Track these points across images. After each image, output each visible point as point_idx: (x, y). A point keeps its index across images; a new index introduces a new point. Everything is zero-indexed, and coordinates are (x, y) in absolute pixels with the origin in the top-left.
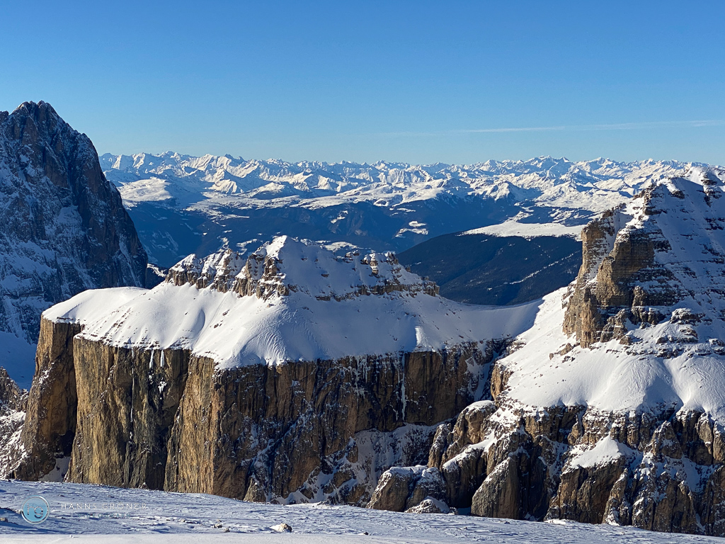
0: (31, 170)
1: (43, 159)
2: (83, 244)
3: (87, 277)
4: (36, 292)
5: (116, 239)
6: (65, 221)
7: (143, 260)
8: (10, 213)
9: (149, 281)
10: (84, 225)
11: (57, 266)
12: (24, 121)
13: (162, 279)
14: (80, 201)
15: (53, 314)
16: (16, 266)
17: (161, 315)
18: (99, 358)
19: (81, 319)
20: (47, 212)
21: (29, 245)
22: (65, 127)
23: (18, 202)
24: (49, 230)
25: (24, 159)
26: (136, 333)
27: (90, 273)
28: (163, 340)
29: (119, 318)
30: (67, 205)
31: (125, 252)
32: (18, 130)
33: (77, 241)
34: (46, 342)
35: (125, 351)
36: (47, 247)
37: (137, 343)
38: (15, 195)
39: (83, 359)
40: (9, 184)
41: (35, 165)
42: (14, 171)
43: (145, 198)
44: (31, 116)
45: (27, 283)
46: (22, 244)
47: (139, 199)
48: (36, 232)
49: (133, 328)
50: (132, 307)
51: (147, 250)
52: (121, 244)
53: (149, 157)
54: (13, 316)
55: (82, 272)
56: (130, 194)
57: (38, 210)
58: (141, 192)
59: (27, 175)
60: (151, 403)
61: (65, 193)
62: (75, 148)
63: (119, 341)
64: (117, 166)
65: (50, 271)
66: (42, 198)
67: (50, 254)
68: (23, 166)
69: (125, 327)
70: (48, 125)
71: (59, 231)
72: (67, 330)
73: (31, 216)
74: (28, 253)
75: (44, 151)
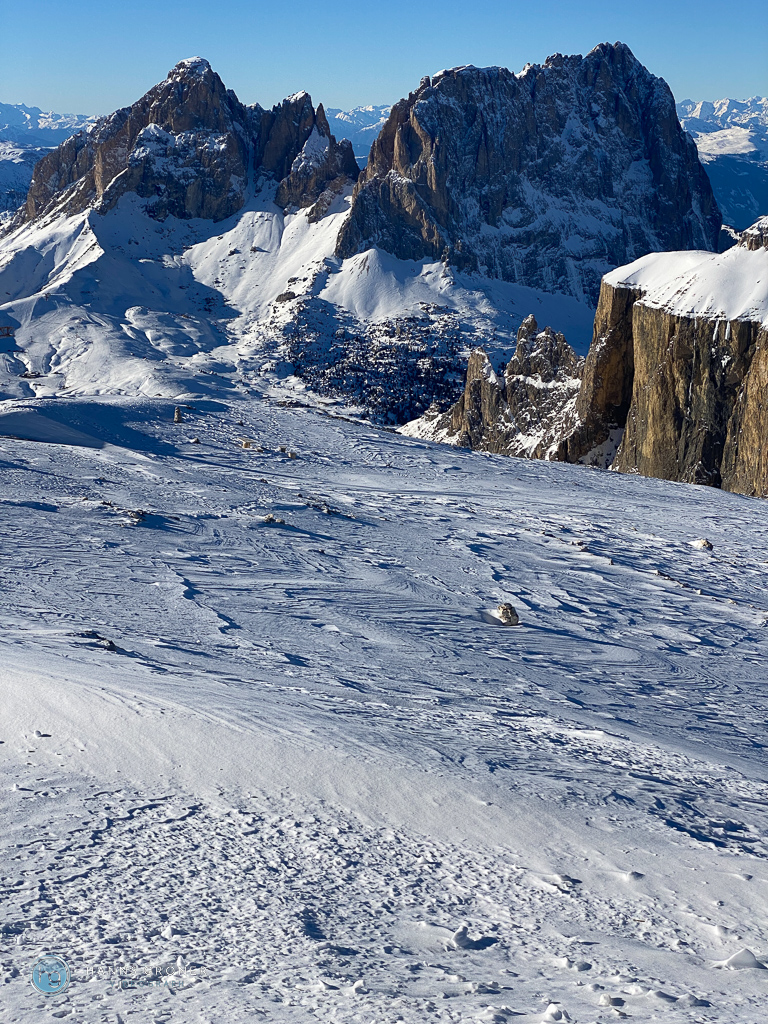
0: (602, 121)
1: (615, 107)
2: (652, 202)
3: (654, 238)
4: (599, 254)
5: (689, 197)
6: (635, 177)
7: (718, 222)
8: (577, 168)
9: (721, 244)
10: (655, 182)
11: (622, 226)
12: (598, 66)
13: (734, 242)
14: (652, 155)
15: (614, 278)
16: (581, 226)
17: (730, 283)
18: (659, 326)
19: (643, 284)
20: (616, 166)
21: (596, 203)
22: (642, 70)
23: (587, 156)
24: (617, 187)
25: (596, 108)
26: (700, 302)
27: (658, 235)
28: (730, 310)
29: (683, 285)
30: (638, 159)
31: (697, 212)
32: (590, 76)
33: (646, 199)
34: (605, 308)
35: (688, 320)
36: (614, 205)
37: (701, 313)
38: (585, 148)
39: (642, 328)
40: (579, 136)
41: (606, 114)
42: (584, 121)
43: (726, 150)
44: (606, 60)
45: (591, 244)
46: (589, 202)
47: (718, 151)
48: (604, 190)
49: (697, 297)
50: (698, 273)
51: (723, 210)
52: (694, 203)
53: (734, 104)
54: (575, 279)
55: (650, 233)
56: (708, 146)
57: (607, 165)
58: (721, 144)
59: (597, 126)
60: (712, 378)
61: (636, 145)
62: (651, 94)
63: (681, 310)
64: (696, 114)
65: (615, 231)
66: (612, 151)
67: (616, 213)
68: (594, 116)
69: (689, 294)
70: (624, 69)
71: (627, 188)
72: (627, 297)
73: (599, 171)
74: (594, 212)
75: (617, 98)
